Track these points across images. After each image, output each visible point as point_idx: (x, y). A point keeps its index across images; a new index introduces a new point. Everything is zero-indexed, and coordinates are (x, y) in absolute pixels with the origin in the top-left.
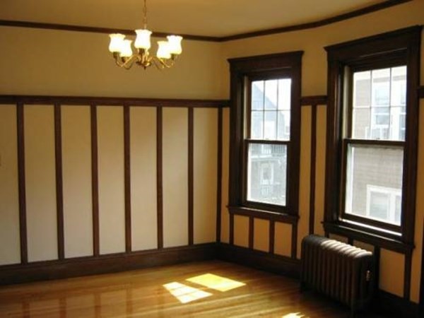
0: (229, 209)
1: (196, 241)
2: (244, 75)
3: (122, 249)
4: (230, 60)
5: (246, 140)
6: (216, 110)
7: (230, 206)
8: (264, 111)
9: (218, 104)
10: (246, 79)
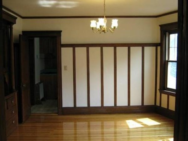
0: (160, 91)
1: (145, 104)
2: (166, 32)
3: (113, 105)
4: (160, 26)
5: (167, 61)
6: (154, 48)
7: (160, 90)
8: (175, 47)
9: (155, 45)
10: (167, 34)
